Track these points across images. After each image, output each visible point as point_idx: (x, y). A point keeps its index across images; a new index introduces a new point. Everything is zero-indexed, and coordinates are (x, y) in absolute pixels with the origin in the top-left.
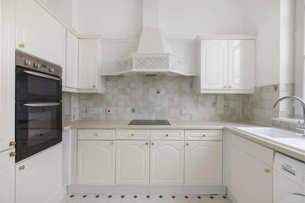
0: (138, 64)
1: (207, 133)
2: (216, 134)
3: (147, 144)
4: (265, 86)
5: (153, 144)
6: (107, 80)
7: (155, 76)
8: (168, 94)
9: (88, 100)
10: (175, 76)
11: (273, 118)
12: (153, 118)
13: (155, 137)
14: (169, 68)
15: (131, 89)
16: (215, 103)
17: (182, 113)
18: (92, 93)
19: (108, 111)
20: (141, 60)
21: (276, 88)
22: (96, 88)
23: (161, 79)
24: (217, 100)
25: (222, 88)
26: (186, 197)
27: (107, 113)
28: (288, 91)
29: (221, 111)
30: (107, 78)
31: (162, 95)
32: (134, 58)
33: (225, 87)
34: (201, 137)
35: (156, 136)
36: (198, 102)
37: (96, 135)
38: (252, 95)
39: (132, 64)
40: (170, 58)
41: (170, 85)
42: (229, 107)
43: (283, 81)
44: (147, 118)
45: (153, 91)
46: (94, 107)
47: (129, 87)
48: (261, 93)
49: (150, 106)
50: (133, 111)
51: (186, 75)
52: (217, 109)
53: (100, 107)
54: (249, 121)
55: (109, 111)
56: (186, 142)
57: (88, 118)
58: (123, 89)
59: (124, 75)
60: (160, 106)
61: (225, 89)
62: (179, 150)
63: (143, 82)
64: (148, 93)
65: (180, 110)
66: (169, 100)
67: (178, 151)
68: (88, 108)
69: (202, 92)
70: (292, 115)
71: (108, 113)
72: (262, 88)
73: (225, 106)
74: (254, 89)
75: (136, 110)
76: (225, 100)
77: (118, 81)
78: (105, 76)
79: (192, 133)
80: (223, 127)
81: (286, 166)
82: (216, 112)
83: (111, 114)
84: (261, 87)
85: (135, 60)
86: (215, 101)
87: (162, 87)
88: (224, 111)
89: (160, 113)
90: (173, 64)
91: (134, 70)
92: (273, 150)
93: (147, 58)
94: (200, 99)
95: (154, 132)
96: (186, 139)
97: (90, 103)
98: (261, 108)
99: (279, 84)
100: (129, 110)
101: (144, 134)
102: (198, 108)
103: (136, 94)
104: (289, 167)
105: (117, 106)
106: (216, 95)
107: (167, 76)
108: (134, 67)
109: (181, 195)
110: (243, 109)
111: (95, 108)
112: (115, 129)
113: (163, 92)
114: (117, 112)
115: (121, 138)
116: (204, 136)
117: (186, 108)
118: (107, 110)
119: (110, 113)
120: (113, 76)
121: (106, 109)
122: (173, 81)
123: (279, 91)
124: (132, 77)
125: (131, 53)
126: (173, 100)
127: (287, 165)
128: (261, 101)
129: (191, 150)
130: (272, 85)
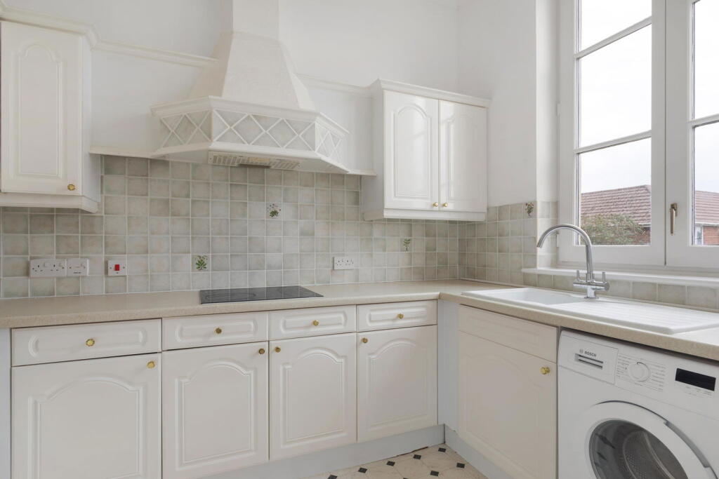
0: (230, 130)
1: (407, 310)
2: (423, 309)
3: (261, 351)
4: (508, 205)
5: (278, 349)
6: (108, 171)
7: (265, 169)
8: (300, 219)
9: (31, 233)
10: (317, 173)
11: (524, 270)
12: (261, 282)
13: (283, 331)
14: (314, 150)
15: (193, 202)
16: (407, 242)
17: (335, 266)
18: (52, 210)
19: (113, 267)
20: (238, 122)
21: (530, 208)
22: (79, 191)
23: (281, 179)
24: (411, 235)
25: (428, 208)
26: (363, 470)
27: (109, 275)
28: (548, 217)
29: (419, 261)
30: (107, 164)
31: (285, 222)
32: (217, 110)
33: (434, 205)
34: (394, 320)
35: (285, 328)
36: (372, 239)
37: (90, 343)
38: (480, 224)
39: (210, 127)
40: (316, 124)
41: (305, 195)
42: (435, 250)
43: (542, 196)
44: (243, 283)
45: (261, 210)
46: (57, 258)
47: (188, 196)
48: (500, 219)
49: (250, 251)
50: (201, 265)
51: (351, 171)
52: (410, 254)
53: (84, 255)
54: (476, 280)
55: (117, 268)
56: (362, 335)
57: (34, 293)
58: (167, 202)
59: (170, 160)
60: (279, 251)
61: (435, 208)
62: (345, 357)
63: (231, 184)
64: (244, 215)
65: (331, 259)
66: (303, 233)
67: (343, 360)
68: (32, 258)
69: (387, 215)
70: (556, 262)
71: (112, 272)
72: (501, 210)
73: (427, 249)
74: (486, 211)
75: (209, 265)
76: (427, 235)
77: (147, 175)
78: (102, 156)
79: (373, 313)
80: (438, 293)
81: (583, 354)
82: (410, 264)
83: (125, 276)
84: (500, 207)
85: (219, 116)
86: (408, 238)
87: (285, 201)
88: (426, 260)
89: (280, 267)
90: (322, 142)
91: (217, 145)
92: (555, 329)
93: (254, 116)
94: (377, 232)
95: (280, 318)
96: (361, 329)
97: (44, 243)
98: (500, 252)
99: (535, 202)
100: (188, 261)
101: (252, 324)
102: (371, 255)
103: (208, 215)
104: (591, 354)
105: (147, 252)
106: (409, 223)
107: (297, 172)
108: (217, 138)
109: (349, 468)
110: (462, 255)
111: (64, 258)
112: (161, 318)
113: (286, 213)
114: (147, 271)
115: (180, 342)
116: (401, 316)
117: (343, 255)
118: (112, 264)
119: (121, 272)
120: (131, 158)
121: (106, 263)
122: (313, 186)
123: (535, 216)
124: (195, 166)
125: (210, 96)
126: (313, 234)
127: (586, 352)
128: (500, 235)
129: (373, 354)
130: (521, 204)
